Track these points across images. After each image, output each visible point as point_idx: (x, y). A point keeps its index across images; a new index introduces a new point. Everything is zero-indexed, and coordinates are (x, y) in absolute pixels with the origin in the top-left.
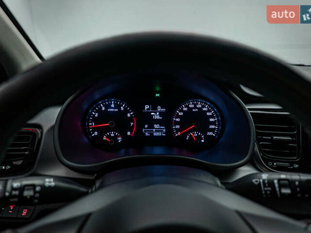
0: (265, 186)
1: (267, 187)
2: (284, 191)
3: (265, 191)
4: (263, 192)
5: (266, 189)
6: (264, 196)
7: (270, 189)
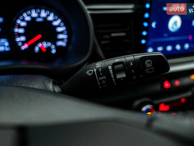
0: (99, 76)
1: (101, 76)
2: (119, 76)
3: (100, 81)
4: (99, 83)
5: (100, 78)
6: (100, 87)
7: (104, 77)
